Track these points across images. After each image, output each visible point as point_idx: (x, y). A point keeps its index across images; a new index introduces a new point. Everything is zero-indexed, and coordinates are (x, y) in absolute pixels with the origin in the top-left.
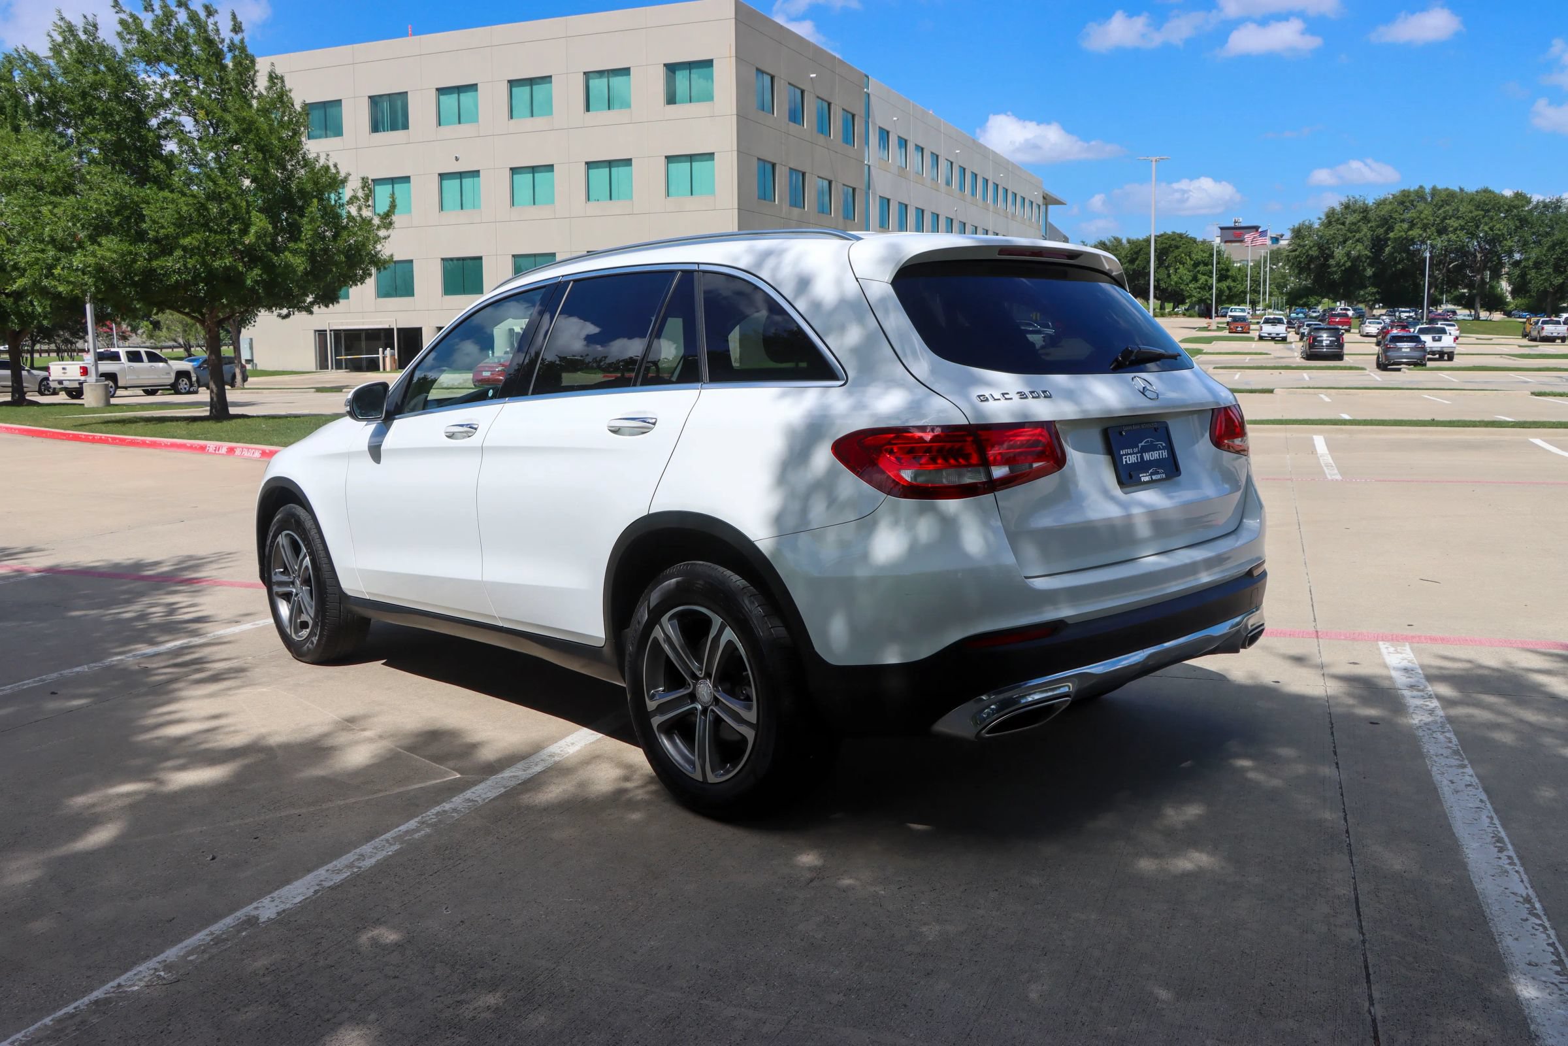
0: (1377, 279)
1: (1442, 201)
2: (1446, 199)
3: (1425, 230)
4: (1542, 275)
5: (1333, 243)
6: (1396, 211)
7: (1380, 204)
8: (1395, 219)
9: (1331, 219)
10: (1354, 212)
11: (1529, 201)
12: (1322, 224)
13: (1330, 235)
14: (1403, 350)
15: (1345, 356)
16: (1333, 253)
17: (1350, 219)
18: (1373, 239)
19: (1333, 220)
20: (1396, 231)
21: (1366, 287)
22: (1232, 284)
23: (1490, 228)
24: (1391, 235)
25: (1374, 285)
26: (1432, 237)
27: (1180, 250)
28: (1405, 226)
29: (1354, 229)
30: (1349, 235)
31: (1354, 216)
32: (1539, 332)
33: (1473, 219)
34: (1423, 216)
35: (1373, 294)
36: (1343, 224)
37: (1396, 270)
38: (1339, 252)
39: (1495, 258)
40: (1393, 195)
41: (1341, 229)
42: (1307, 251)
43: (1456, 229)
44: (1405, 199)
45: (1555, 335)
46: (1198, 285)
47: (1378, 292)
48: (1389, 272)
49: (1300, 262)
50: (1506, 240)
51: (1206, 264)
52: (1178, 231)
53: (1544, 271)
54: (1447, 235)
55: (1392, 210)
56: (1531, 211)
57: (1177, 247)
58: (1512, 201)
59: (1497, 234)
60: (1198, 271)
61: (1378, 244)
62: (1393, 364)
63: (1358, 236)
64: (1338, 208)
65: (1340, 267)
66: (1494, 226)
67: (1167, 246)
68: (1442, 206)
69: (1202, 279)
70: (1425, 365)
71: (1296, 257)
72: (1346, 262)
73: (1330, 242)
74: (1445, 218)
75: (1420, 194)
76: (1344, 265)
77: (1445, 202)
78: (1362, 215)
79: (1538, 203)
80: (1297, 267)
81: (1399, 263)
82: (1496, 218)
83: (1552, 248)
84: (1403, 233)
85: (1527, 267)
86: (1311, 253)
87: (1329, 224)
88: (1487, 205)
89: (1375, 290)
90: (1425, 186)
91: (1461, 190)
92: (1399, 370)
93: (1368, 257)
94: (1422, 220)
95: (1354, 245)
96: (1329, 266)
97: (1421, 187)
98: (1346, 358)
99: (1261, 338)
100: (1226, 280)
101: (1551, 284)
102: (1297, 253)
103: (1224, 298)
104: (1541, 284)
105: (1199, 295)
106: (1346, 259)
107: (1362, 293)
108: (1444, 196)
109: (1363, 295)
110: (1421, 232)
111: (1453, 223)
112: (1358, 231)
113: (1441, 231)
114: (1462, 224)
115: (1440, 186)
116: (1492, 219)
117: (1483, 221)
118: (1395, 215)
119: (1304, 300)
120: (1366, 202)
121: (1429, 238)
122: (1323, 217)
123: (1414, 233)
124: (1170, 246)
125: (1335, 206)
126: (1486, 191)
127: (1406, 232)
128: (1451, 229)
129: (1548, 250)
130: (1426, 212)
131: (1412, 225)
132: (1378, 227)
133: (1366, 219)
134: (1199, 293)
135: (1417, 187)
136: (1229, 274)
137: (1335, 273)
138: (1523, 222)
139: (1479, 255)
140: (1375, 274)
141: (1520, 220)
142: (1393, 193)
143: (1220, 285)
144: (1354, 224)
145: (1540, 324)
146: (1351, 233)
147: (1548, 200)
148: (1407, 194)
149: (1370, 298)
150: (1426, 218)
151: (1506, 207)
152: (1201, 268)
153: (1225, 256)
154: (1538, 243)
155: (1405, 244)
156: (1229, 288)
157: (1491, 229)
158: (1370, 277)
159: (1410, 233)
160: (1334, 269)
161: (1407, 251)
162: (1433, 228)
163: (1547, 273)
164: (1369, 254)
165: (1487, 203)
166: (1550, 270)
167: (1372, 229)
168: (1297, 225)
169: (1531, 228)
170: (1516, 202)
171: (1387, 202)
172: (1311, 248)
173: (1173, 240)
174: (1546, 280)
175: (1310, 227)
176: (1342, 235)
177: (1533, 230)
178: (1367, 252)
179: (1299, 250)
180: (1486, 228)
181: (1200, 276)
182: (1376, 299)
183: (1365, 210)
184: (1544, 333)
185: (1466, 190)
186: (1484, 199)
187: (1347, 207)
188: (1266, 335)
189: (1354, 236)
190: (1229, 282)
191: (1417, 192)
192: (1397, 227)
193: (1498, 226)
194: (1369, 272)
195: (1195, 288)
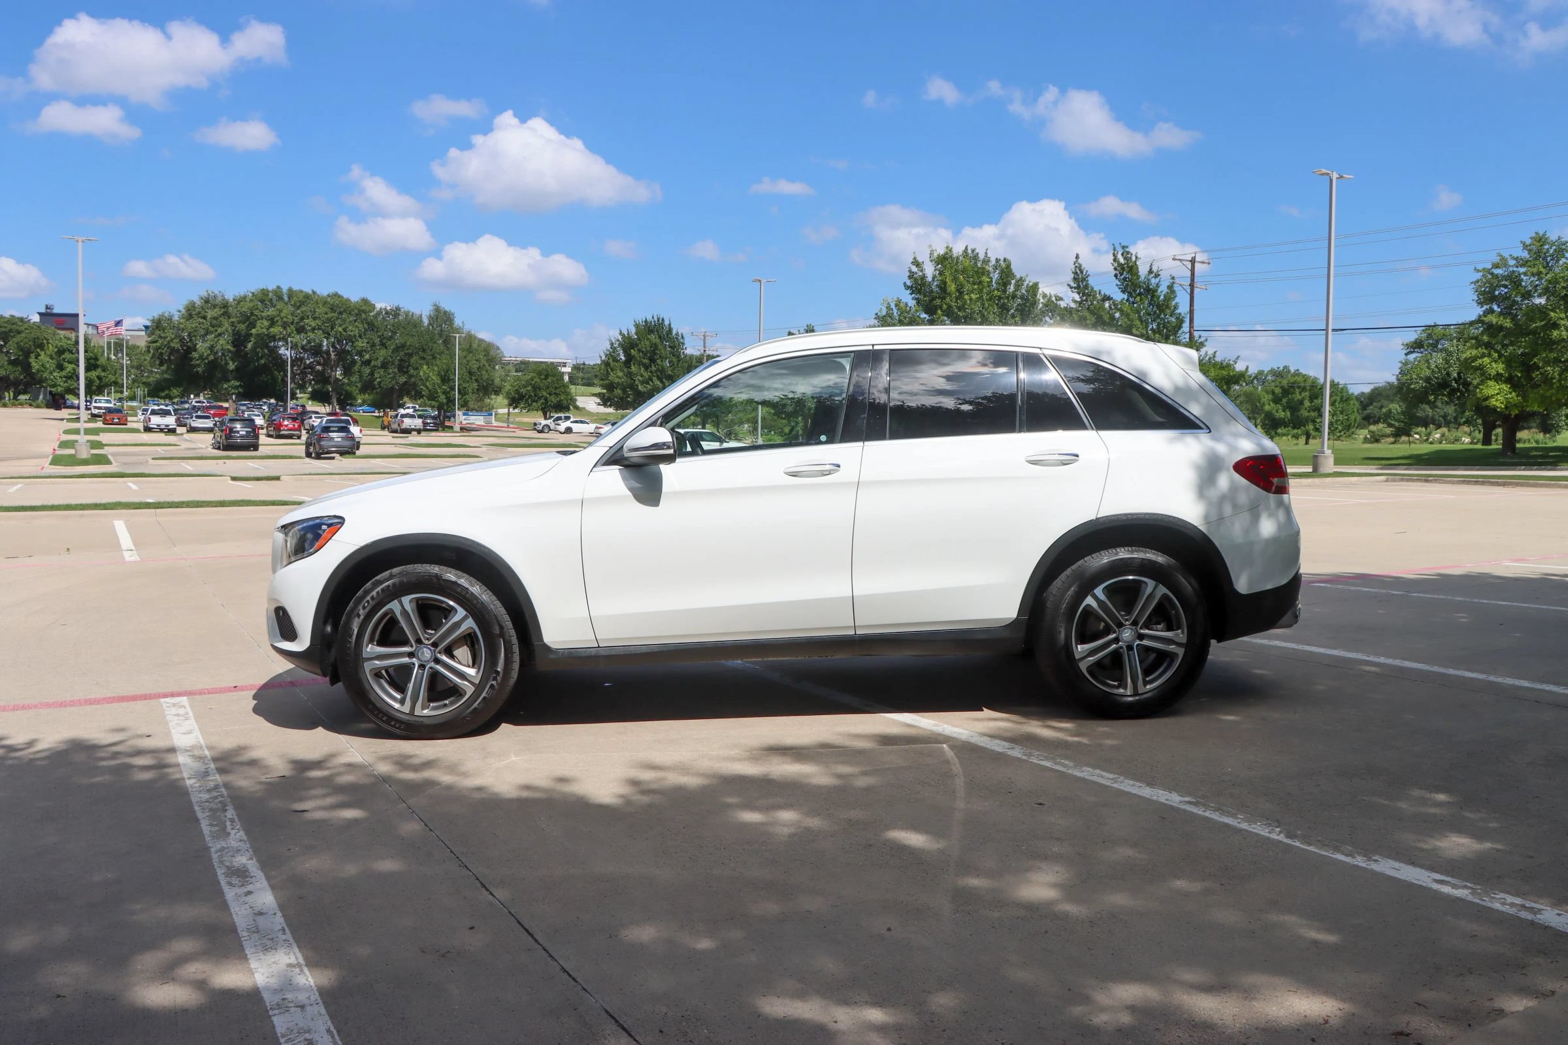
0: (239, 373)
1: (300, 301)
2: (302, 300)
3: (285, 328)
4: (389, 374)
5: (195, 336)
6: (257, 309)
7: (240, 300)
8: (256, 315)
9: (191, 312)
10: (215, 306)
11: (373, 306)
12: (183, 317)
13: (192, 328)
14: (336, 439)
15: (260, 447)
16: (195, 345)
17: (210, 314)
18: (233, 335)
19: (194, 313)
20: (258, 328)
21: (229, 381)
22: (103, 374)
23: (343, 329)
24: (254, 331)
25: (236, 379)
26: (293, 335)
27: (23, 335)
28: (266, 323)
29: (216, 323)
30: (211, 329)
31: (215, 310)
32: (399, 425)
33: (329, 320)
34: (283, 314)
35: (236, 387)
36: (204, 318)
37: (258, 364)
38: (202, 346)
39: (349, 357)
40: (253, 293)
41: (203, 323)
42: (169, 342)
43: (313, 329)
44: (265, 298)
45: (413, 427)
46: (64, 373)
47: (240, 385)
48: (252, 366)
49: (161, 354)
50: (358, 341)
51: (71, 352)
52: (17, 314)
53: (391, 371)
54: (306, 333)
55: (253, 307)
56: (376, 316)
57: (19, 332)
58: (361, 306)
59: (350, 335)
60: (64, 359)
61: (239, 341)
62: (327, 453)
63: (219, 331)
64: (198, 303)
65: (204, 359)
66: (347, 328)
67: (7, 330)
68: (300, 306)
69: (70, 367)
70: (354, 453)
71: (158, 349)
72: (209, 355)
73: (192, 334)
74: (302, 319)
75: (278, 293)
76: (207, 358)
77: (302, 303)
78: (223, 310)
79: (381, 309)
80: (158, 358)
81: (261, 358)
82: (348, 320)
83: (397, 349)
84: (264, 330)
85: (376, 366)
86: (172, 345)
87: (189, 316)
88: (340, 308)
89: (238, 384)
90: (282, 286)
91: (314, 292)
92: (333, 458)
93: (230, 351)
94: (282, 318)
95: (216, 339)
96: (191, 359)
97: (278, 287)
98: (261, 448)
99: (148, 429)
100: (95, 369)
101: (397, 383)
102: (158, 344)
103: (94, 388)
104: (390, 382)
105: (66, 384)
106: (209, 352)
107: (225, 386)
108: (301, 298)
109: (226, 388)
110: (282, 330)
111: (310, 323)
112: (220, 326)
113: (301, 330)
114: (319, 324)
115: (295, 288)
116: (344, 320)
117: (337, 322)
118: (256, 312)
119: (167, 392)
120: (226, 297)
121: (289, 336)
122: (183, 311)
123: (275, 330)
124: (10, 331)
125: (195, 300)
126: (336, 295)
127: (268, 329)
128: (309, 328)
129: (393, 352)
130: (285, 311)
131: (272, 322)
132: (239, 322)
133: (226, 314)
134: (66, 382)
135: (275, 287)
136: (99, 363)
137: (199, 366)
138: (371, 326)
139: (333, 354)
140: (237, 369)
141: (368, 324)
142: (252, 291)
143: (89, 374)
144: (216, 318)
145: (399, 418)
146: (213, 327)
147: (388, 308)
148: (266, 293)
149: (233, 391)
150: (286, 317)
151: (356, 311)
152: (67, 356)
153: (92, 344)
154: (383, 345)
155: (266, 341)
156: (99, 378)
157: (345, 330)
158: (232, 371)
159: (272, 330)
160: (198, 362)
161: (267, 346)
162: (292, 327)
163: (393, 372)
164: (232, 349)
165: (338, 307)
166: (396, 370)
167: (232, 324)
168: (156, 317)
169: (377, 332)
170: (364, 307)
171: (248, 299)
172: (172, 340)
173: (13, 324)
174: (393, 378)
175: (170, 319)
176: (204, 329)
177: (380, 334)
178: (229, 347)
179: (160, 341)
180: (340, 329)
181: (66, 364)
182: (239, 392)
183: (225, 305)
184: (404, 426)
185: (318, 293)
186: (337, 302)
187: (207, 301)
188: (156, 427)
189: (217, 331)
190: (99, 372)
191: (275, 292)
192: (259, 324)
193: (350, 328)
194: (232, 366)
195: (61, 377)
